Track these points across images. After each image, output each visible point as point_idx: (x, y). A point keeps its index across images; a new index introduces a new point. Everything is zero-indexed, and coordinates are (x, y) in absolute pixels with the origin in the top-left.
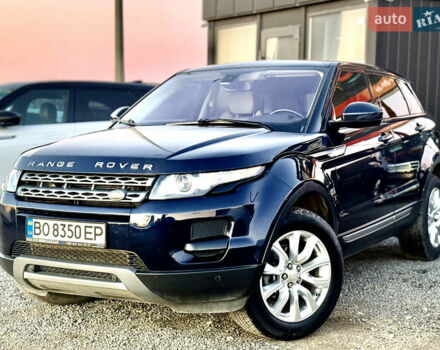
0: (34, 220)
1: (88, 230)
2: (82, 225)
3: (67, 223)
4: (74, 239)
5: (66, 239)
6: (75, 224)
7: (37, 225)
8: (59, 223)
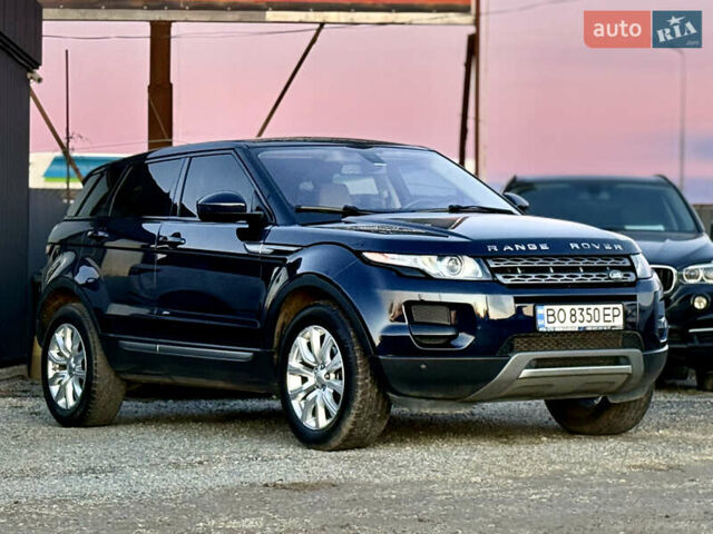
0: (546, 307)
1: (607, 312)
2: (601, 307)
3: (585, 307)
4: (593, 323)
5: (585, 324)
6: (593, 307)
7: (551, 312)
8: (576, 307)
